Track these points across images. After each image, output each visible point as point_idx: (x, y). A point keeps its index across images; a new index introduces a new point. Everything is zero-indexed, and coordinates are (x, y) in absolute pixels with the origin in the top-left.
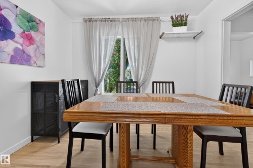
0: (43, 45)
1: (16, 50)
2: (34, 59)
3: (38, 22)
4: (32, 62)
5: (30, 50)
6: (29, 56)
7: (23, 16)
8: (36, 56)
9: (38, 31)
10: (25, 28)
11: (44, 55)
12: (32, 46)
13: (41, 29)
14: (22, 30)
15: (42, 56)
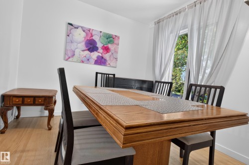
0: (116, 52)
1: (98, 57)
2: (109, 62)
3: (114, 37)
4: (107, 64)
5: (107, 56)
6: (105, 60)
7: (104, 37)
8: (110, 60)
9: (113, 43)
10: (105, 43)
11: (116, 59)
12: (108, 54)
13: (116, 42)
14: (103, 45)
15: (115, 60)
